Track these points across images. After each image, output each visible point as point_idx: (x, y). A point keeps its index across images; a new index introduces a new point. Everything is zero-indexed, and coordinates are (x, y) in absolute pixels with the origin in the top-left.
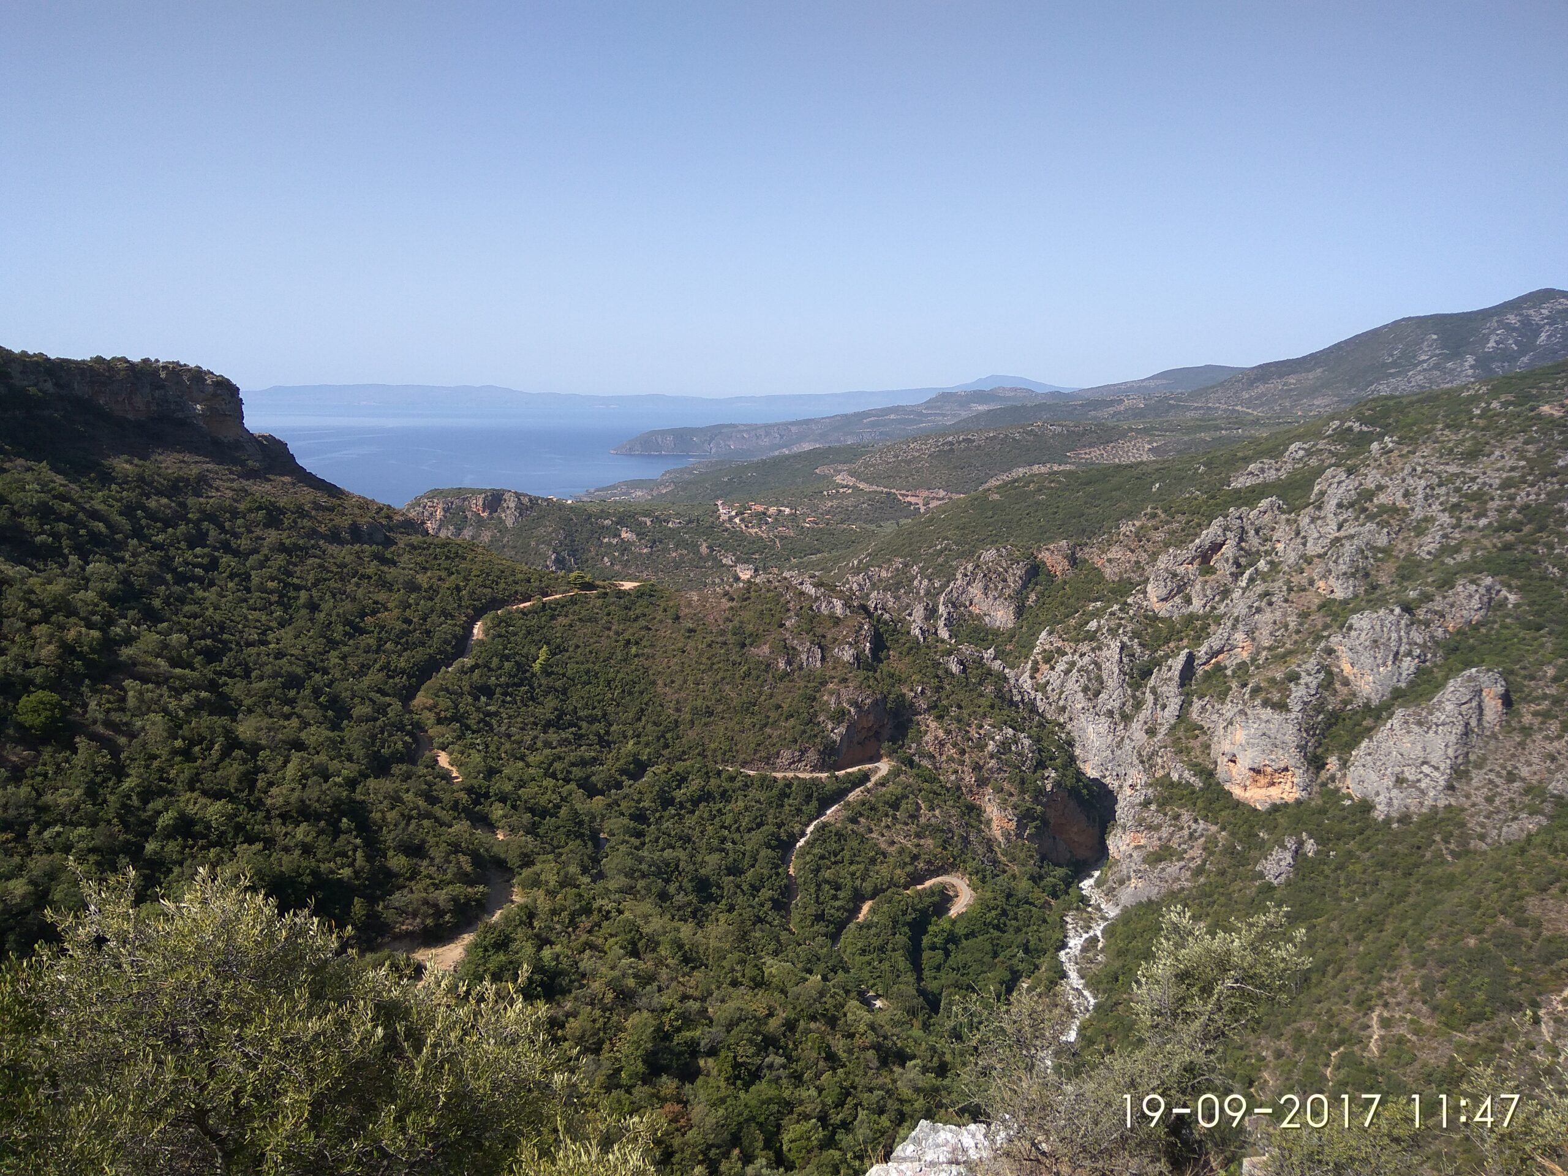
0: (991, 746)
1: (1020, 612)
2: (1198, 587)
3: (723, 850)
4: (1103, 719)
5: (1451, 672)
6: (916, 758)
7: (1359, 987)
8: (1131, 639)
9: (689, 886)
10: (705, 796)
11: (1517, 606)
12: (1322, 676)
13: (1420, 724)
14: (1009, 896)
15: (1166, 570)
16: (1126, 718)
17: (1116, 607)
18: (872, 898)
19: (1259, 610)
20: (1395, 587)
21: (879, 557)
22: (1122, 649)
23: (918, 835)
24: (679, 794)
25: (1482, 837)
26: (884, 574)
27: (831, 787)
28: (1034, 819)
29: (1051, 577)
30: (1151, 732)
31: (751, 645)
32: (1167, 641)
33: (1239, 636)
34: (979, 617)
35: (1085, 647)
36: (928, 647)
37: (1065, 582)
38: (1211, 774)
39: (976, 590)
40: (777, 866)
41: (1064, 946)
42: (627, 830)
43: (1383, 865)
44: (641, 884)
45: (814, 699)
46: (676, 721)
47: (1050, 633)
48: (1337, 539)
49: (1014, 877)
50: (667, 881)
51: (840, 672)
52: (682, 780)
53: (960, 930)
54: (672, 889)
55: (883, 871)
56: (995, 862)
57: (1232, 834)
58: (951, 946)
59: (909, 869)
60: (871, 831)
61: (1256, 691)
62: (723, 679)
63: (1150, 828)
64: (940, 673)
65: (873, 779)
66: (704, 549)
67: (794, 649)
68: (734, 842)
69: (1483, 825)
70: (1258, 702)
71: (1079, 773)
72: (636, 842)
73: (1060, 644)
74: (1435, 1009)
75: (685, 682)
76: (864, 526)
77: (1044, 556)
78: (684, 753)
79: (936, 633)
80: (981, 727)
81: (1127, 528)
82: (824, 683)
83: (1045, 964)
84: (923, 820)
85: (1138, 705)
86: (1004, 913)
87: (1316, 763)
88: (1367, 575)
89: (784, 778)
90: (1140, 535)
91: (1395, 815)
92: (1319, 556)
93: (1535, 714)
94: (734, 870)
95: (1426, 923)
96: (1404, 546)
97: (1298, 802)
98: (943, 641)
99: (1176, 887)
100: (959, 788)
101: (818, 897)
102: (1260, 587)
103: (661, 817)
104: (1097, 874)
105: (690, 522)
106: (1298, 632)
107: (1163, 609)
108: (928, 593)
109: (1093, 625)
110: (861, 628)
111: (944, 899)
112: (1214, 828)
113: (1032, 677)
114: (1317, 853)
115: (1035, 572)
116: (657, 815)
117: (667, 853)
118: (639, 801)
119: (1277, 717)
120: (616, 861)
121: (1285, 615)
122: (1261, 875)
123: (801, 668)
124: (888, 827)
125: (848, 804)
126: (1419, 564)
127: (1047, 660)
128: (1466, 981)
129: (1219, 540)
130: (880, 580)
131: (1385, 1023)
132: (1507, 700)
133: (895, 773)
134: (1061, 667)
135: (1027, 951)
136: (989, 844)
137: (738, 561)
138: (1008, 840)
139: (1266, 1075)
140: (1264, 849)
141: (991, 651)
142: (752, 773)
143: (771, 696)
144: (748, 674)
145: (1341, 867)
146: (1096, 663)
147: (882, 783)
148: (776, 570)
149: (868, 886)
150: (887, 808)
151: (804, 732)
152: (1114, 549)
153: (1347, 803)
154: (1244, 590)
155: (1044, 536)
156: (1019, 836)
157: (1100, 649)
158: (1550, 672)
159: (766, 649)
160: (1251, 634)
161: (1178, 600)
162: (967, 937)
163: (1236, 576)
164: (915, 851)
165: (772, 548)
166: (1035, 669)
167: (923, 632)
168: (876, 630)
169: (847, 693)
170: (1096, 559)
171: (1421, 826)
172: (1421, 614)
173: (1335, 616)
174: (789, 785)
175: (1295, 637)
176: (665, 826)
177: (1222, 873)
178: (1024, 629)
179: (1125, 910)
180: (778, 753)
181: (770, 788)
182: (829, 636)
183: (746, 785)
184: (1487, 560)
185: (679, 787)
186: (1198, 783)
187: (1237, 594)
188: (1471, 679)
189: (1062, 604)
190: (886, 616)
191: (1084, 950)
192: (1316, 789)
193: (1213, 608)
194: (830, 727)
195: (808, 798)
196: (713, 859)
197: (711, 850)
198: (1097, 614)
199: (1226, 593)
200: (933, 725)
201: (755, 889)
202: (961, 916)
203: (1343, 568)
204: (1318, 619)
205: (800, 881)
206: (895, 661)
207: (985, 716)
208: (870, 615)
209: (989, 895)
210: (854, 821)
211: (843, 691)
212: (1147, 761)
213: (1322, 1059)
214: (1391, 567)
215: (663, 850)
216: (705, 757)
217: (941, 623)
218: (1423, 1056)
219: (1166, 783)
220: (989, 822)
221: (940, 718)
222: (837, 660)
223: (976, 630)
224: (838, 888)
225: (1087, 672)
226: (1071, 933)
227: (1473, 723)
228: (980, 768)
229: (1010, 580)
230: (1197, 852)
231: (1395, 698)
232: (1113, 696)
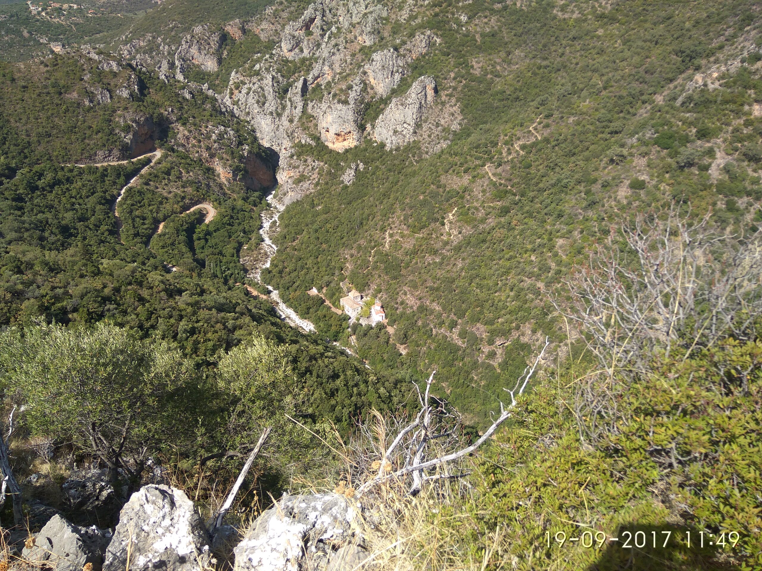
0: (214, 137)
1: (220, 61)
2: (305, 43)
3: (74, 209)
4: (268, 117)
5: (414, 79)
6: (175, 147)
7: (381, 223)
8: (277, 73)
9: (57, 231)
10: (57, 182)
11: (440, 44)
12: (362, 85)
13: (402, 105)
14: (233, 209)
15: (290, 34)
16: (279, 115)
17: (267, 56)
18: (164, 221)
19: (334, 54)
20: (391, 38)
21: (138, 33)
22: (273, 79)
23: (183, 187)
24: (40, 183)
25: (427, 153)
26: (142, 44)
27: (130, 168)
28: (241, 171)
29: (233, 41)
30: (291, 121)
31: (65, 93)
32: (294, 73)
33: (326, 68)
34: (198, 66)
35: (255, 79)
36: (171, 85)
37: (241, 43)
38: (319, 139)
39: (194, 51)
40: (108, 213)
41: (261, 227)
42: (11, 207)
43: (390, 170)
44: (26, 235)
45: (110, 121)
46: (29, 142)
47: (237, 73)
48: (366, 14)
49: (235, 200)
50: (43, 231)
51: (123, 104)
52: (40, 175)
53: (211, 229)
54: (46, 234)
55: (167, 207)
56: (225, 194)
57: (330, 165)
58: (208, 237)
59: (181, 204)
60: (157, 188)
61: (335, 95)
62: (52, 114)
63: (294, 167)
64: (180, 99)
65: (154, 161)
66: (26, 34)
67: (92, 93)
68: (79, 204)
69: (427, 148)
70: (336, 101)
71: (260, 145)
72: (19, 213)
73: (242, 78)
74: (409, 226)
75: (28, 118)
76: (126, 14)
77: (228, 28)
78: (38, 160)
79: (174, 77)
80: (207, 127)
81: (269, 10)
82: (114, 111)
83: (253, 236)
84: (184, 179)
85: (284, 108)
86: (232, 217)
87: (362, 128)
88: (379, 32)
89: (102, 166)
90: (276, 15)
91: (394, 147)
92: (358, 23)
93: (447, 95)
94: (83, 219)
95: (405, 192)
96: (394, 16)
97: (356, 147)
98: (179, 81)
99: (308, 193)
100: (201, 160)
101: (134, 225)
102: (333, 42)
103: (32, 197)
104: (274, 192)
105: (12, 16)
106: (351, 64)
107: (290, 56)
108: (169, 53)
109: (257, 67)
110: (130, 77)
111: (201, 216)
112: (322, 164)
113: (231, 98)
114: (364, 169)
115: (224, 38)
116: (30, 196)
117: (40, 216)
118: (16, 190)
119: (344, 108)
120: (7, 225)
121: (345, 55)
122: (343, 182)
123: (99, 104)
124: (166, 185)
125: (142, 176)
126: (400, 25)
127: (237, 88)
128: (420, 213)
129: (313, 16)
130: (141, 48)
131: (391, 236)
132: (436, 90)
133: (165, 156)
134: (244, 91)
135: (245, 232)
136: (221, 186)
137: (50, 40)
138: (230, 183)
139: (347, 265)
140: (343, 170)
141: (206, 85)
142: (82, 166)
143: (84, 121)
144: (67, 111)
145: (374, 174)
146: (261, 88)
147: (159, 162)
148: (76, 45)
149: (160, 215)
150: (164, 175)
151: (108, 140)
152: (264, 23)
153: (375, 144)
154: (327, 43)
155: (227, 17)
156: (235, 180)
157: (262, 80)
158: (452, 75)
159: (75, 95)
160: (331, 66)
161: (297, 50)
162: (215, 231)
163: (322, 36)
164: (183, 195)
165: (71, 31)
166: (232, 93)
167: (167, 77)
168: (139, 78)
169: (129, 116)
170: (255, 29)
171: (404, 151)
172: (402, 51)
173: (366, 54)
174: (106, 170)
175: (350, 67)
176: (36, 201)
177: (327, 183)
178: (224, 71)
179: (287, 207)
180: (95, 153)
181: (95, 173)
182: (112, 84)
183: (80, 173)
184: (428, 22)
185: (39, 179)
186: (313, 143)
187: (323, 46)
188: (422, 81)
189: (241, 56)
190: (144, 69)
191: (271, 227)
192: (363, 140)
193: (314, 54)
194: (123, 135)
195: (118, 176)
196: (69, 215)
197: (67, 211)
198: (258, 61)
199: (319, 45)
200: (181, 128)
201: (97, 227)
202: (211, 222)
203: (369, 29)
204: (359, 57)
205: (123, 218)
206: (154, 95)
207: (208, 121)
208: (134, 69)
209: (223, 210)
210: (147, 184)
211: (126, 114)
212: (290, 135)
213: (368, 254)
214: (389, 27)
215: (36, 215)
216: (52, 160)
217: (178, 70)
218: (404, 246)
219: (300, 145)
220: (219, 175)
221: (184, 124)
222: (120, 97)
223: (198, 73)
224: (144, 219)
225: (258, 92)
226: (264, 221)
227: (423, 102)
228: (210, 149)
229: (212, 43)
230: (316, 176)
231: (392, 94)
232: (271, 105)
